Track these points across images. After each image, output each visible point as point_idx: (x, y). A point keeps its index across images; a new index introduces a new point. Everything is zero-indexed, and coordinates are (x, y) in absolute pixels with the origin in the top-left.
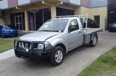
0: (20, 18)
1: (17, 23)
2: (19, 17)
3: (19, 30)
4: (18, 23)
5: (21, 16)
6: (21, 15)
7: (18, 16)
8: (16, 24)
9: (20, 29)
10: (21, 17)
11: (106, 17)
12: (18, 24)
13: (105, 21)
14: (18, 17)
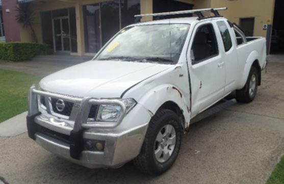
0: (65, 21)
1: (58, 35)
2: (63, 20)
3: (63, 51)
4: (60, 33)
5: (68, 17)
6: (67, 15)
7: (61, 18)
8: (56, 37)
9: (65, 49)
10: (67, 19)
11: (271, 23)
12: (60, 37)
13: (266, 31)
14: (59, 20)
